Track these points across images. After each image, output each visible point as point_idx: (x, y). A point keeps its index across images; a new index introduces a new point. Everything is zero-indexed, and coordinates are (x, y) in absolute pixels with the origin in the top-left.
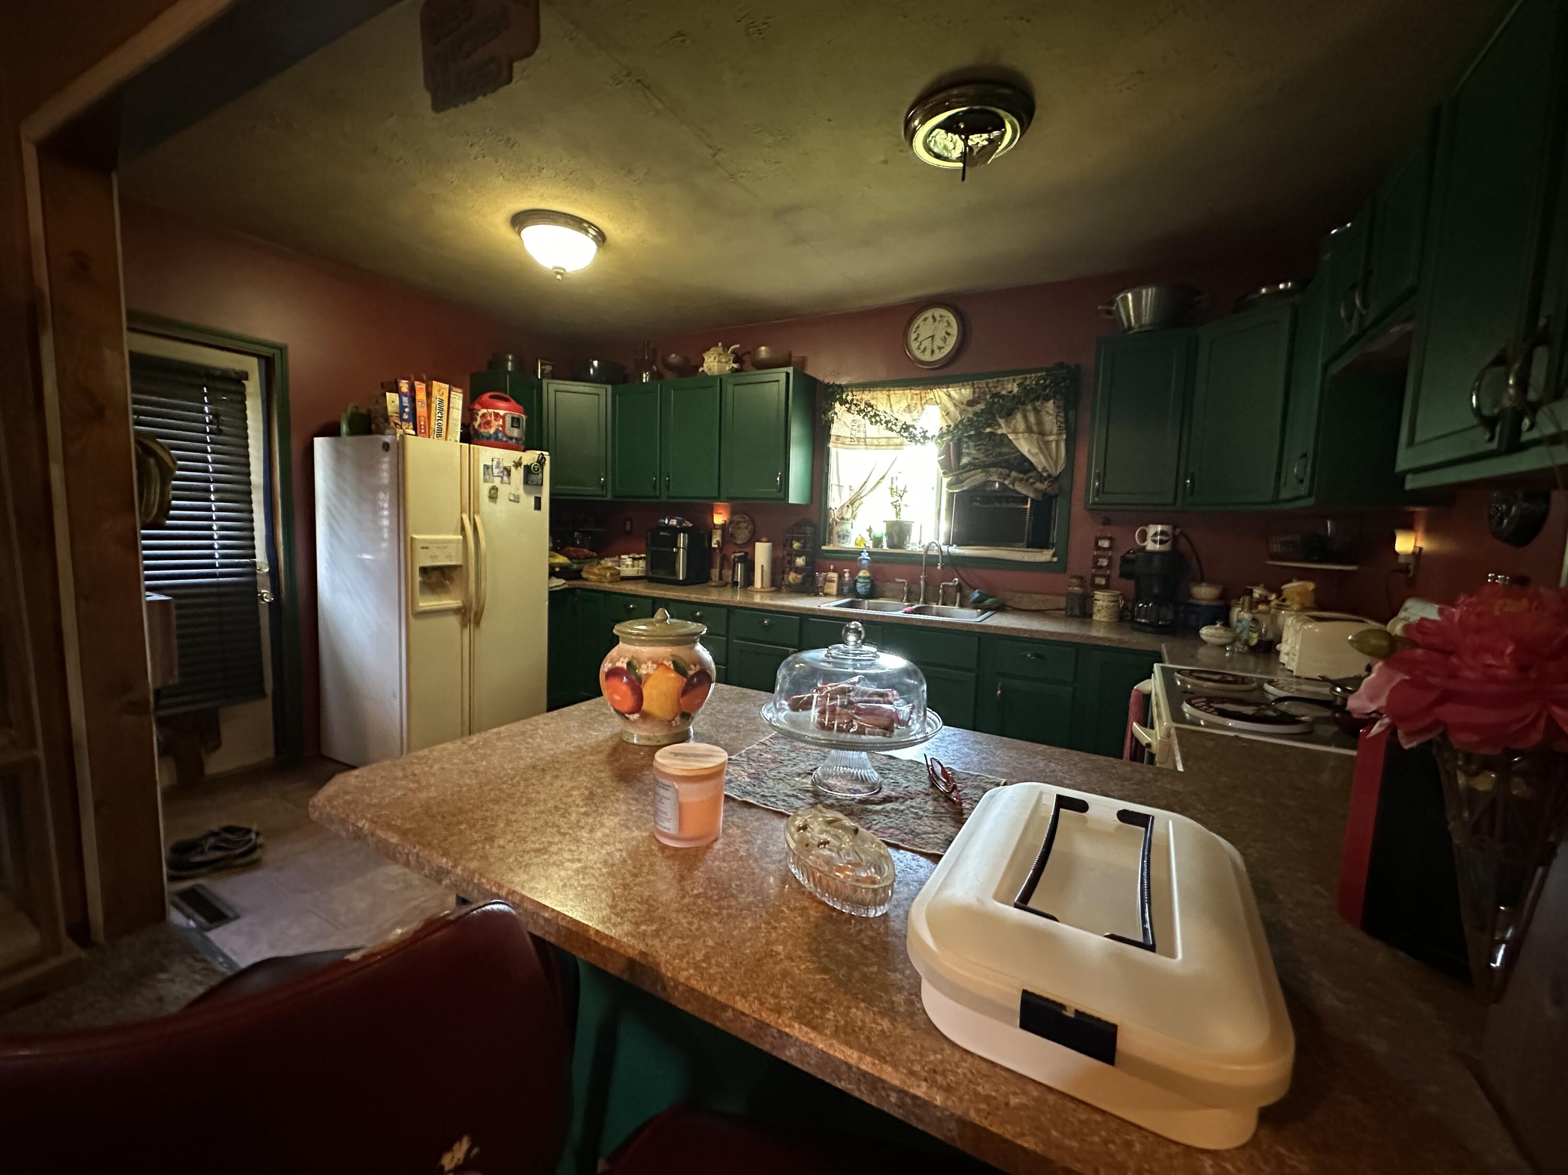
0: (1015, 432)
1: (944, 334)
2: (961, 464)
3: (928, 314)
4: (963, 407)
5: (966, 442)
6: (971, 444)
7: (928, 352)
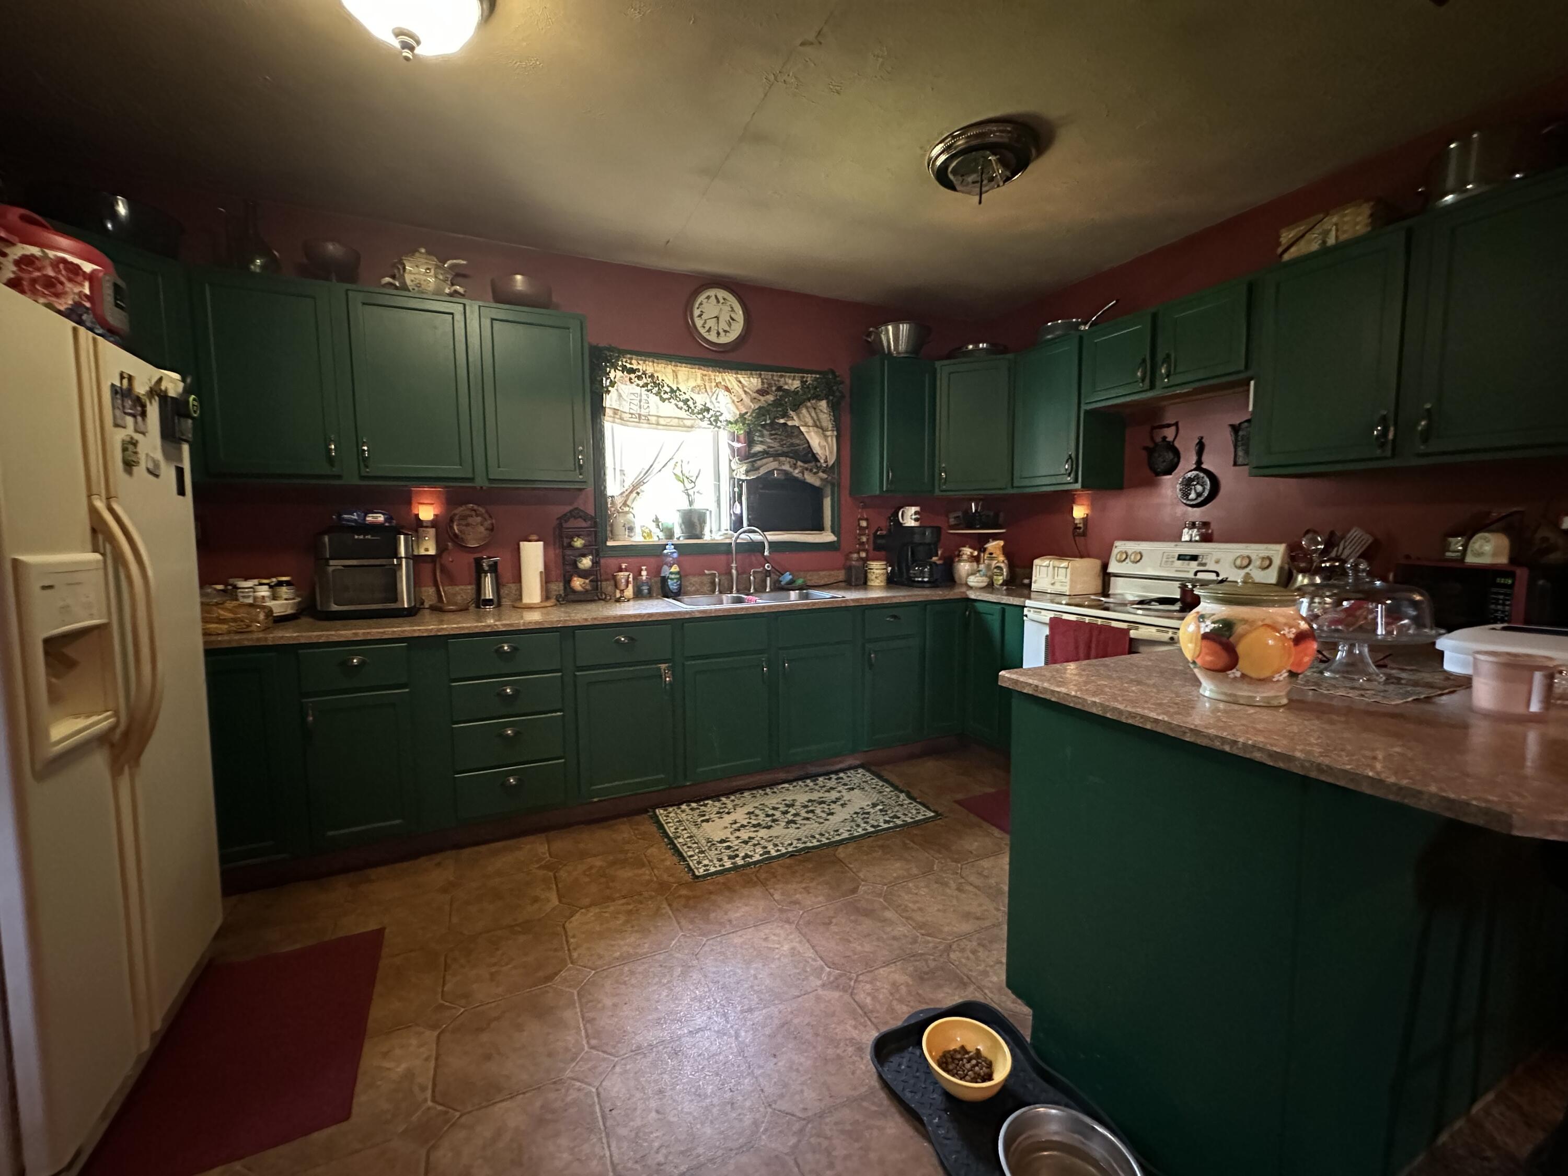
0: (806, 425)
1: (729, 318)
2: (752, 451)
3: (712, 292)
4: (755, 395)
5: (760, 431)
6: (766, 432)
7: (714, 333)
